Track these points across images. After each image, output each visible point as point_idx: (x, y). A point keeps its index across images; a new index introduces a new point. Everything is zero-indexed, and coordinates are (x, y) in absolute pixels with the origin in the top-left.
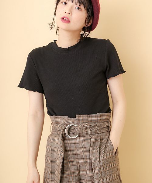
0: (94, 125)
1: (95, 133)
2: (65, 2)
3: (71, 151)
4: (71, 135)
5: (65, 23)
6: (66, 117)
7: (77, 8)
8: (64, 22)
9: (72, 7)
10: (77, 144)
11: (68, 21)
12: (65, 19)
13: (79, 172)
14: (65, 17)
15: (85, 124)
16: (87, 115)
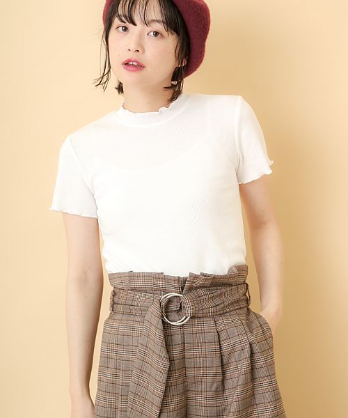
2: (123, 27)
3: (172, 352)
5: (133, 71)
7: (152, 34)
8: (129, 70)
9: (141, 37)
10: (186, 336)
11: (140, 66)
12: (131, 63)
14: (130, 61)
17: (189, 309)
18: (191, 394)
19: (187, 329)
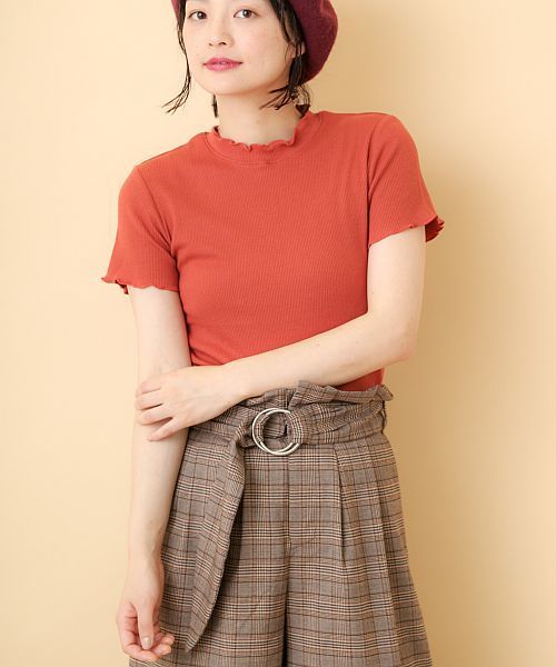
1: (347, 438)
2: (199, 12)
3: (268, 495)
4: (274, 442)
10: (291, 474)
13: (288, 568)
17: (298, 432)
18: (295, 562)
19: (293, 464)
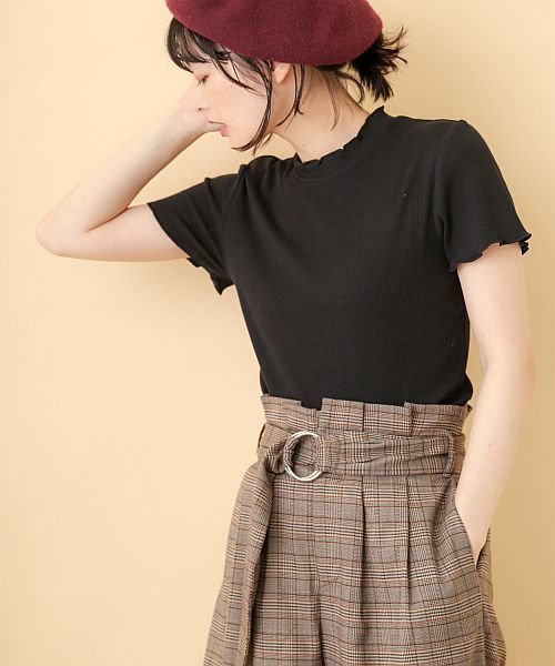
0: (383, 444)
1: (384, 473)
3: (292, 526)
6: (294, 404)
13: (318, 607)
15: (350, 436)
16: (361, 404)
